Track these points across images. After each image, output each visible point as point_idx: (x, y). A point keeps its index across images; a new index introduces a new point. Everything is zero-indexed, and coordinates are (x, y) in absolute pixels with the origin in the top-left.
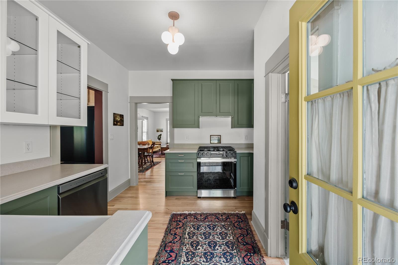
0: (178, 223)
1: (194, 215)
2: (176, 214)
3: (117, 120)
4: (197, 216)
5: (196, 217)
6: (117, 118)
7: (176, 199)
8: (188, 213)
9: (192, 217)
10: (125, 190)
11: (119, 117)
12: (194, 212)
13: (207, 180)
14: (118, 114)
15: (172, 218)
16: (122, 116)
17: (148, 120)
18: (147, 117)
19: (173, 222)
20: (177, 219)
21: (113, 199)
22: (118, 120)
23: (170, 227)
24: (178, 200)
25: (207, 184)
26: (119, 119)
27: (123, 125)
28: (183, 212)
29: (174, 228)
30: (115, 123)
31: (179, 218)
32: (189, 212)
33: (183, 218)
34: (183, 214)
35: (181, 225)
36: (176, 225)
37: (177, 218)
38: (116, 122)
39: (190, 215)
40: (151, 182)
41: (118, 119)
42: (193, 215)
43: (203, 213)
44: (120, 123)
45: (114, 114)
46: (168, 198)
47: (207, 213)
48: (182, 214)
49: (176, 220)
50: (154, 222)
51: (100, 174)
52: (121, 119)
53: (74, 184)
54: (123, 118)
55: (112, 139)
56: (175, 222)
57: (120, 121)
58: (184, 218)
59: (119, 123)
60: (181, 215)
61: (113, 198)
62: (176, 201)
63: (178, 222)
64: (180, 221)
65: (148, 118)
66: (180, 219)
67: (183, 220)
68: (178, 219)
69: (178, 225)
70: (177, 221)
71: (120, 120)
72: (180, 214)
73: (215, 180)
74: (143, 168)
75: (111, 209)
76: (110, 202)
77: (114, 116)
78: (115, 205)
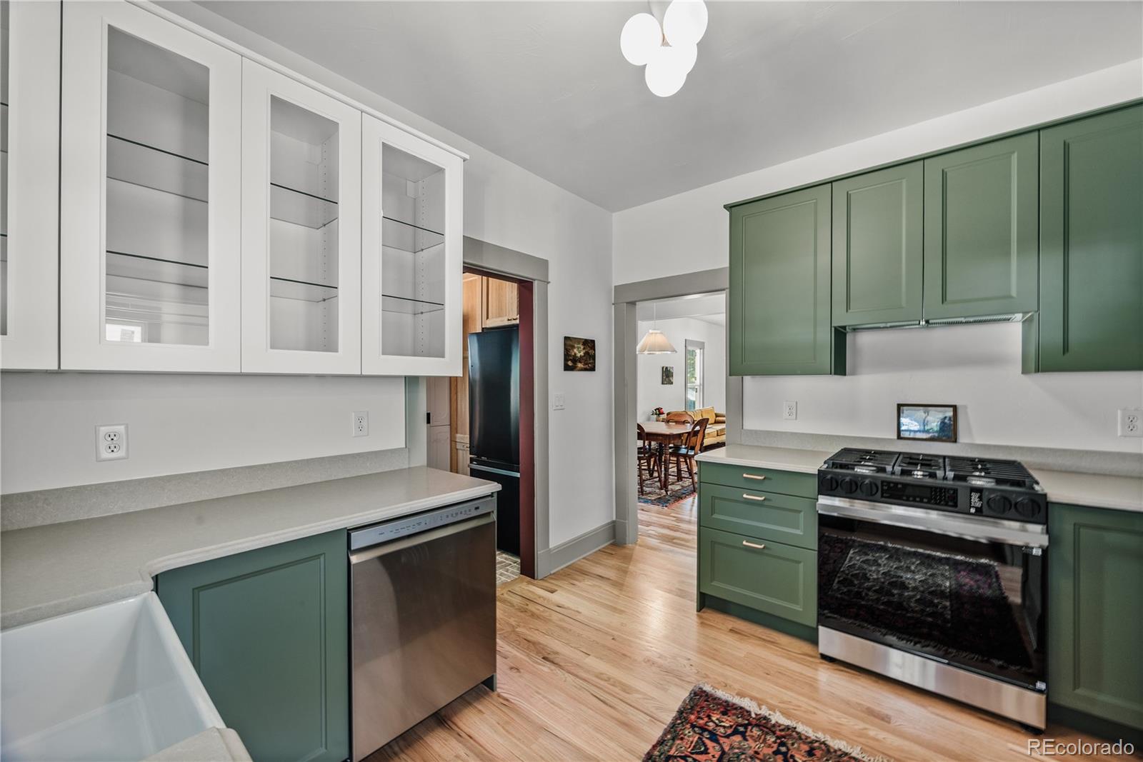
0: (704, 744)
1: (778, 733)
2: (711, 695)
3: (575, 354)
4: (789, 745)
5: (783, 749)
6: (575, 350)
7: (731, 630)
8: (759, 712)
9: (771, 739)
10: (599, 550)
11: (582, 347)
12: (785, 721)
13: (891, 584)
14: (578, 340)
15: (692, 708)
16: (590, 344)
17: (703, 349)
18: (702, 341)
19: (688, 726)
20: (706, 719)
21: (562, 569)
22: (579, 355)
23: (669, 744)
24: (737, 636)
25: (883, 604)
26: (582, 354)
27: (593, 369)
28: (737, 701)
29: (680, 757)
30: (570, 363)
31: (714, 719)
32: (764, 711)
33: (731, 726)
34: (736, 709)
35: (713, 756)
36: (694, 746)
37: (709, 717)
38: (570, 360)
39: (763, 724)
40: (675, 541)
41: (579, 352)
42: (774, 733)
43: (824, 743)
44: (585, 364)
45: (566, 338)
46: (705, 615)
47: (846, 754)
48: (734, 704)
49: (701, 722)
50: (628, 693)
51: (470, 510)
52: (586, 353)
53: (391, 531)
54: (593, 348)
55: (559, 407)
56: (696, 729)
57: (585, 358)
58: (735, 732)
59: (580, 362)
60: (727, 708)
61: (562, 567)
62: (730, 640)
63: (706, 734)
64: (714, 737)
65: (703, 343)
66: (717, 725)
67: (728, 737)
68: (711, 724)
69: (701, 753)
70: (703, 729)
71: (584, 356)
72: (726, 702)
73: (931, 593)
74: (669, 493)
75: (544, 599)
76: (552, 578)
77: (565, 344)
78: (556, 590)
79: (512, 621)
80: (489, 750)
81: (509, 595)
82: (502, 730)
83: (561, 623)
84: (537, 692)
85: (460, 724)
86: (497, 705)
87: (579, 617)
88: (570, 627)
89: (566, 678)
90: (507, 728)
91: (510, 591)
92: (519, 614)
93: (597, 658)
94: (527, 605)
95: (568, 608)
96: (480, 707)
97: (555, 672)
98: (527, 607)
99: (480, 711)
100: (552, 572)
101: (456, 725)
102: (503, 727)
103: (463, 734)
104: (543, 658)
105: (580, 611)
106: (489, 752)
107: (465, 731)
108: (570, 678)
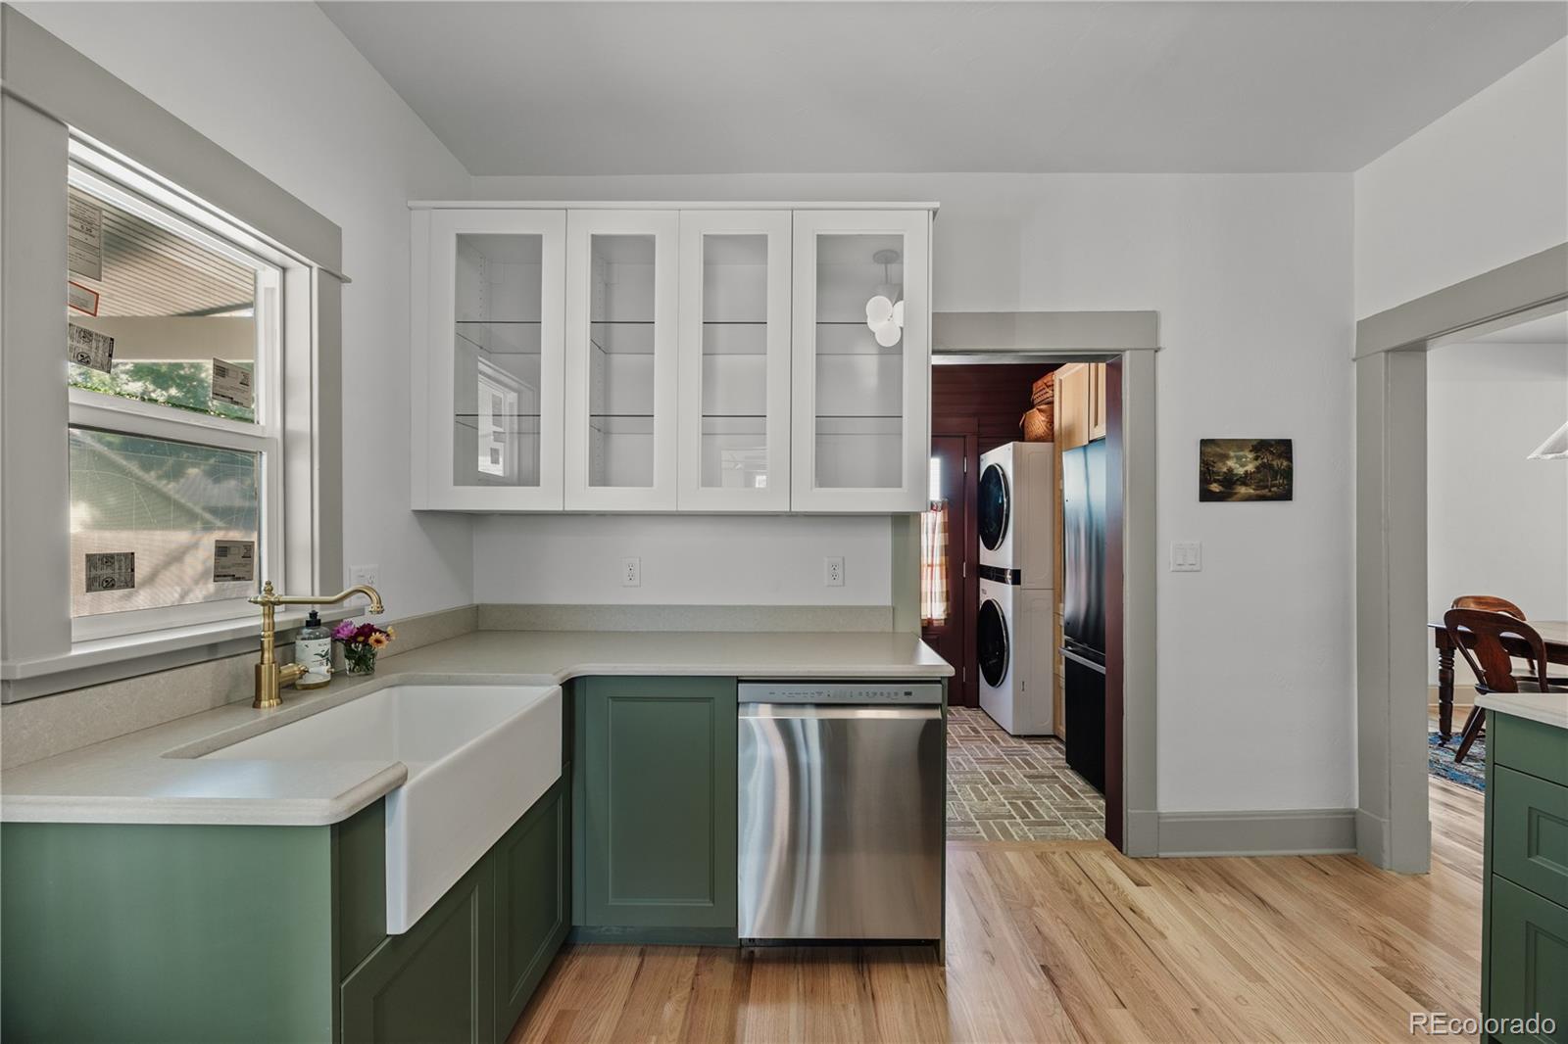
3: (1233, 470)
6: (1232, 462)
10: (1299, 856)
11: (1251, 455)
14: (1241, 443)
16: (1275, 448)
21: (1186, 857)
22: (1240, 471)
26: (1250, 468)
27: (1284, 497)
30: (1216, 487)
38: (1218, 480)
44: (1261, 488)
45: (1207, 443)
52: (1265, 466)
54: (1285, 455)
57: (1259, 475)
59: (1244, 484)
61: (1189, 854)
71: (1258, 472)
75: (1116, 887)
76: (1157, 865)
77: (1202, 453)
78: (1148, 885)
79: (1038, 895)
80: (880, 1025)
81: (1063, 859)
82: (913, 1015)
83: (1114, 935)
84: (995, 1003)
85: (874, 976)
86: (931, 983)
87: (1157, 944)
88: (1124, 947)
89: (1055, 1013)
90: (921, 1018)
91: (1067, 853)
92: (1057, 890)
93: (1136, 1018)
94: (1080, 883)
95: (1149, 921)
96: (910, 972)
97: (1044, 994)
98: (1077, 886)
99: (907, 977)
100: (1162, 855)
101: (870, 973)
102: (916, 1013)
103: (868, 988)
104: (1042, 966)
105: (1167, 933)
106: (878, 1029)
107: (874, 987)
108: (1061, 1017)
